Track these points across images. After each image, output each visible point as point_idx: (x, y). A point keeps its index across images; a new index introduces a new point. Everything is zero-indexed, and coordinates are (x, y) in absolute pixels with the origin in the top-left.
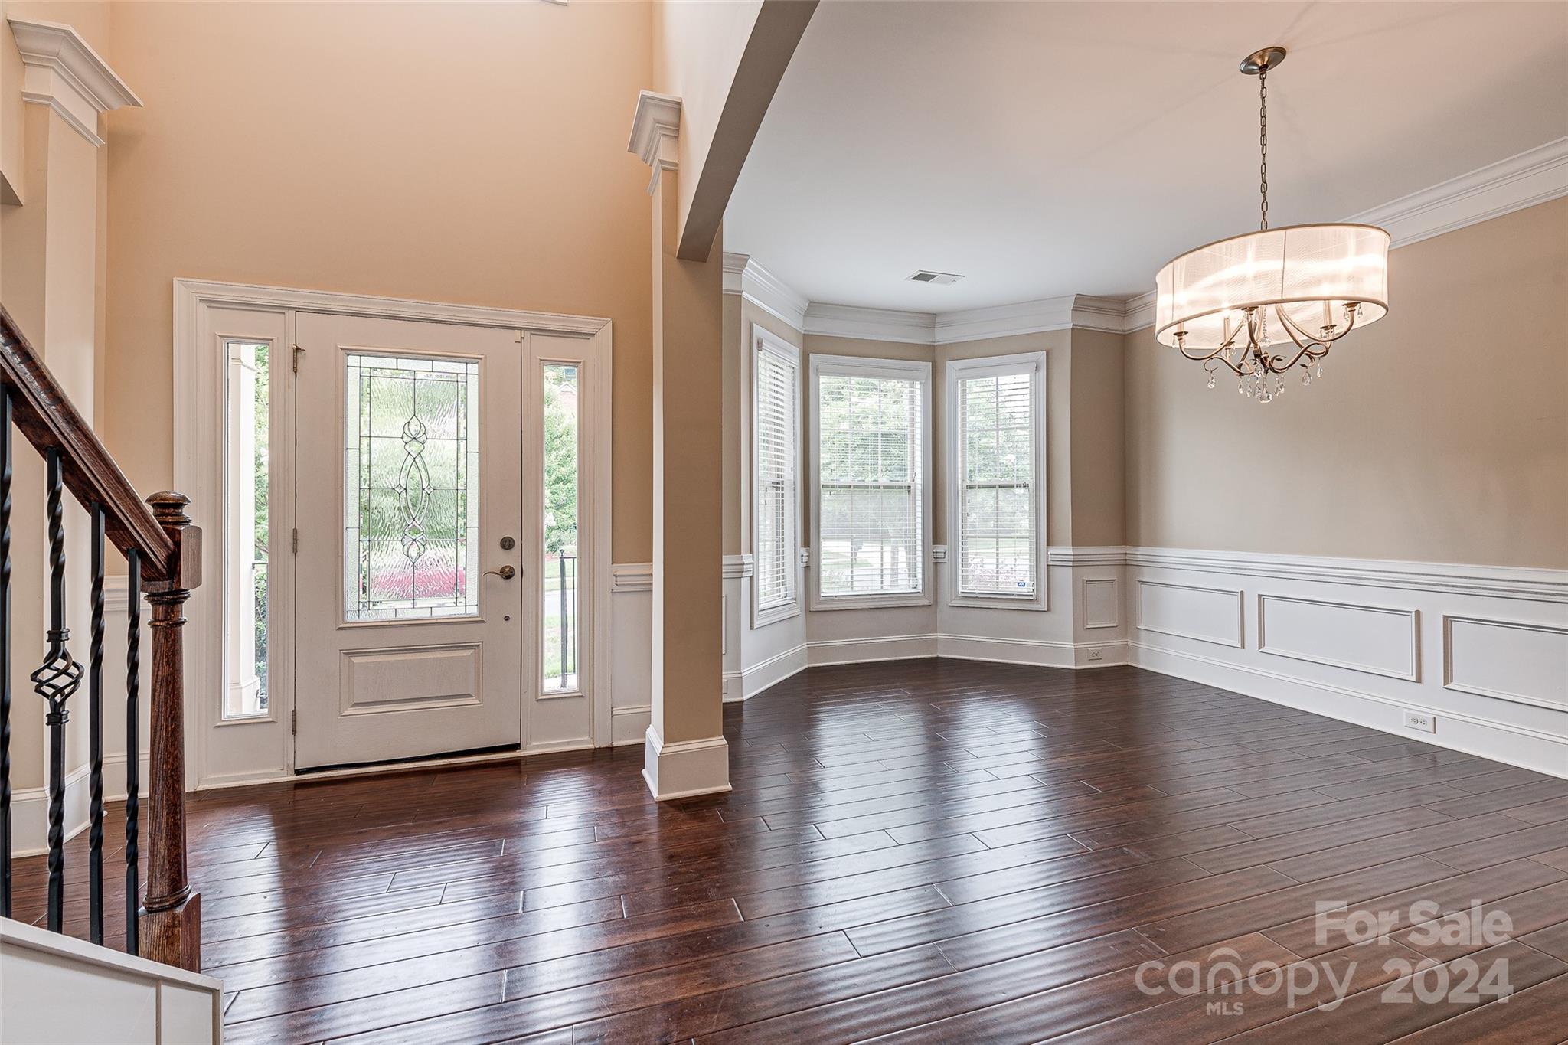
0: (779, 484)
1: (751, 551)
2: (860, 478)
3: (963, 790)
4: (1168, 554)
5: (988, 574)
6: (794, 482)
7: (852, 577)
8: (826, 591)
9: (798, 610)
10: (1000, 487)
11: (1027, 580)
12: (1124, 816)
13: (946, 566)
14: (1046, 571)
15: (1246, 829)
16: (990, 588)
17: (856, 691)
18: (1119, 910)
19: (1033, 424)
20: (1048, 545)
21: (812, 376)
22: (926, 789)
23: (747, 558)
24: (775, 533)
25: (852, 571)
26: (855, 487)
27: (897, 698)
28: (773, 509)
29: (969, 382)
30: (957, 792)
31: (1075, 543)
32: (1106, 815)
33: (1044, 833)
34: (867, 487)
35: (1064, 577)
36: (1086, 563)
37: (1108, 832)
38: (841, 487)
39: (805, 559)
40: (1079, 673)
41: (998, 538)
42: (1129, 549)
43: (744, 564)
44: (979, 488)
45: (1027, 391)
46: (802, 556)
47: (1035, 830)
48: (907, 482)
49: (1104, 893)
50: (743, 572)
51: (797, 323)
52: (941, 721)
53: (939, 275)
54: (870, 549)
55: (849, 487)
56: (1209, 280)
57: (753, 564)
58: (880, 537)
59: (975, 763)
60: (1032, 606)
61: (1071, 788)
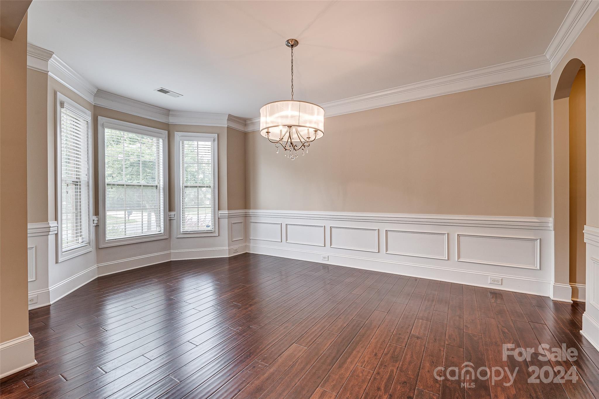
0: (78, 182)
1: (56, 219)
2: (130, 181)
3: (184, 322)
4: (260, 212)
5: (194, 223)
6: (88, 183)
7: (125, 229)
8: (109, 236)
9: (92, 248)
10: (199, 187)
11: (210, 224)
12: (250, 312)
13: (175, 221)
14: (217, 220)
15: (287, 305)
16: (195, 229)
17: (127, 285)
18: (251, 353)
19: (213, 162)
20: (219, 210)
21: (100, 128)
22: (166, 326)
23: (52, 223)
24: (75, 209)
25: (125, 226)
26: (127, 185)
27: (151, 284)
28: (73, 196)
29: (185, 142)
30: (181, 323)
31: (229, 209)
32: (243, 314)
33: (221, 330)
34: (133, 186)
35: (225, 222)
36: (232, 217)
37: (244, 321)
38: (118, 185)
39: (96, 222)
40: (230, 259)
41: (198, 208)
42: (247, 211)
43: (50, 227)
44: (190, 187)
45: (210, 149)
46: (94, 220)
47: (216, 330)
48: (156, 183)
49: (244, 348)
50: (50, 231)
51: (90, 99)
52: (173, 290)
53: (171, 92)
54: (136, 215)
55: (124, 185)
56: (277, 115)
57: (58, 226)
58: (141, 208)
59: (189, 307)
60: (213, 234)
61: (230, 307)
